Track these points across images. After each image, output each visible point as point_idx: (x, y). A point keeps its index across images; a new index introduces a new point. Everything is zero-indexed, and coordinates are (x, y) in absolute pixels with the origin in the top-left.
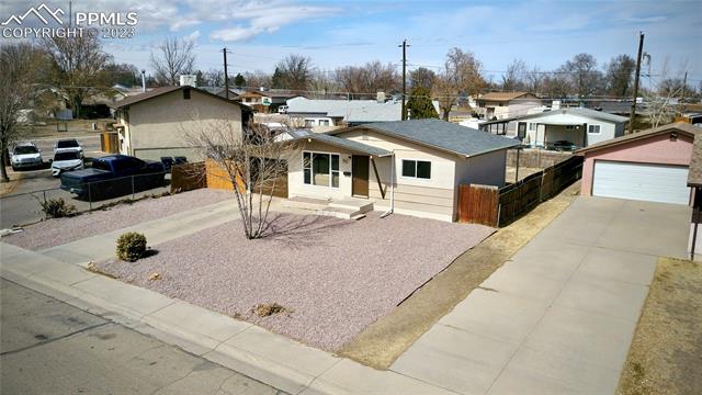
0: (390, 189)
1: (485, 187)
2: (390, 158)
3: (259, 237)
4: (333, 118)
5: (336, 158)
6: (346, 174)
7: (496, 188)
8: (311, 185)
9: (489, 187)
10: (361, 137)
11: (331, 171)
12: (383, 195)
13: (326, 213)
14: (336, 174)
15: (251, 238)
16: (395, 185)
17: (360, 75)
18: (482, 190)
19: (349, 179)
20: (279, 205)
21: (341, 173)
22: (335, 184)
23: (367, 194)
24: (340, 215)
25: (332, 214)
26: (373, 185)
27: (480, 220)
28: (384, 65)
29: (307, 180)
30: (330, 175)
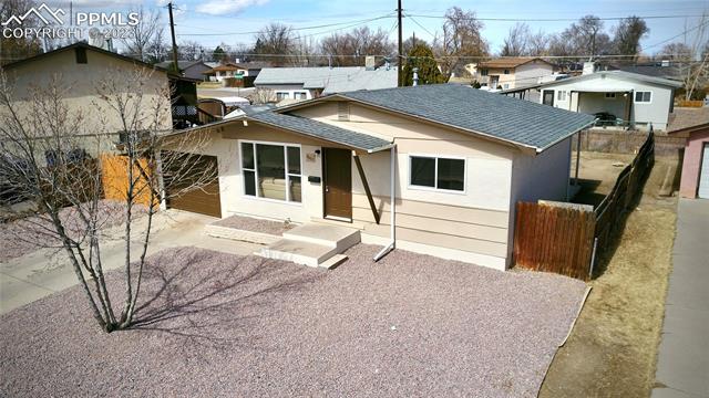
0: (389, 208)
1: (567, 205)
2: (388, 153)
3: (128, 327)
4: (311, 90)
5: (294, 153)
6: (313, 180)
7: (590, 208)
8: (256, 198)
9: (576, 207)
10: (336, 117)
11: (287, 174)
12: (378, 218)
13: (276, 255)
14: (296, 181)
15: (113, 327)
16: (398, 201)
17: (346, 42)
18: (561, 212)
19: (318, 189)
20: (202, 233)
21: (304, 179)
22: (296, 197)
23: (349, 215)
24: (299, 259)
25: (287, 256)
26: (359, 199)
27: (557, 265)
28: (373, 31)
29: (250, 190)
30: (287, 181)
